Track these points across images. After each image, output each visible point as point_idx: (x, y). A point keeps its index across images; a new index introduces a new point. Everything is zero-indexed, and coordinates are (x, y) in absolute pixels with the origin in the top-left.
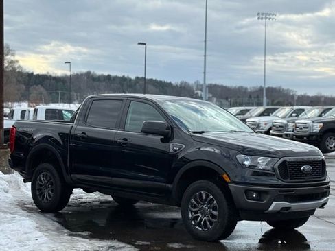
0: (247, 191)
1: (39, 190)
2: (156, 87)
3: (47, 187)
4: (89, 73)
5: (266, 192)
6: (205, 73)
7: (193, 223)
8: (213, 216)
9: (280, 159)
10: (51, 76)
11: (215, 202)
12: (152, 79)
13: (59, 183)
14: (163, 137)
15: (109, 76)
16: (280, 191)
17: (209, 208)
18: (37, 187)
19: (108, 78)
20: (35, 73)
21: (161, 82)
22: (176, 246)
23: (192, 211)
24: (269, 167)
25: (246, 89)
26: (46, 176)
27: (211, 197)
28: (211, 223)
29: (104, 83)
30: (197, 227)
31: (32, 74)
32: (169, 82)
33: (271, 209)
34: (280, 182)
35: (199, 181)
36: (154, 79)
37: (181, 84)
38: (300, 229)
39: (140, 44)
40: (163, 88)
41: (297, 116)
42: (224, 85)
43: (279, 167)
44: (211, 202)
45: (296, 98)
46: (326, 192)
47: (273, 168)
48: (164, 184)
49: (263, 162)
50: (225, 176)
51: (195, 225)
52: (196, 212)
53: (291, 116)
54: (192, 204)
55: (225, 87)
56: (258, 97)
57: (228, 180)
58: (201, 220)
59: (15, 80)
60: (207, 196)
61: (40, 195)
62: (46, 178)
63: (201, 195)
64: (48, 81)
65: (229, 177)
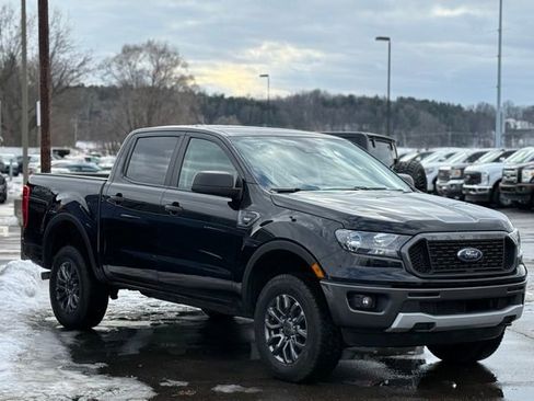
0: (351, 295)
1: (60, 291)
2: (434, 114)
3: (71, 287)
4: (316, 93)
5: (385, 296)
6: (499, 87)
7: (271, 349)
8: (301, 339)
9: (414, 236)
10: (252, 100)
11: (302, 313)
12: (426, 101)
13: (86, 280)
14: (230, 200)
15: (351, 97)
16: (411, 294)
17: (295, 324)
18: (58, 287)
19: (350, 101)
20: (227, 96)
21: (442, 105)
22: (227, 389)
23: (270, 330)
24: (393, 251)
26: (69, 268)
27: (297, 304)
28: (298, 350)
29: (343, 110)
30: (278, 357)
31: (222, 96)
32: (456, 104)
33: (395, 325)
34: (412, 279)
35: (279, 277)
36: (430, 100)
37: (479, 107)
38: (486, 362)
39: (379, 39)
40: (446, 116)
43: (411, 250)
44: (296, 313)
46: (514, 296)
47: (399, 253)
48: (229, 283)
49: (385, 243)
50: (315, 267)
51: (275, 353)
52: (277, 331)
54: (270, 317)
57: (320, 274)
58: (283, 344)
59: (187, 108)
60: (292, 303)
61: (61, 300)
62: (69, 271)
63: (282, 300)
64: (249, 108)
65: (322, 269)
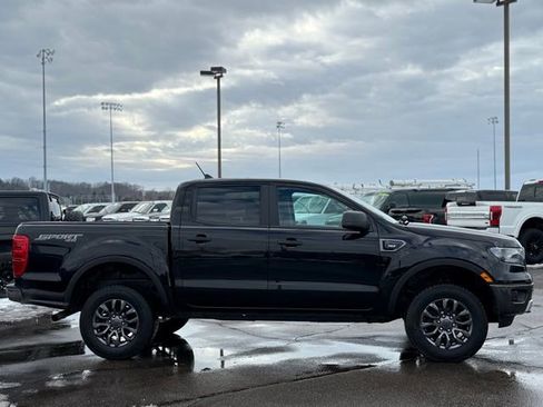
25: (89, 185)
33: (527, 309)
41: (160, 211)
42: (64, 181)
45: (144, 194)
50: (484, 275)
53: (152, 211)
55: (66, 184)
56: (103, 194)
57: (489, 280)
65: (490, 276)
